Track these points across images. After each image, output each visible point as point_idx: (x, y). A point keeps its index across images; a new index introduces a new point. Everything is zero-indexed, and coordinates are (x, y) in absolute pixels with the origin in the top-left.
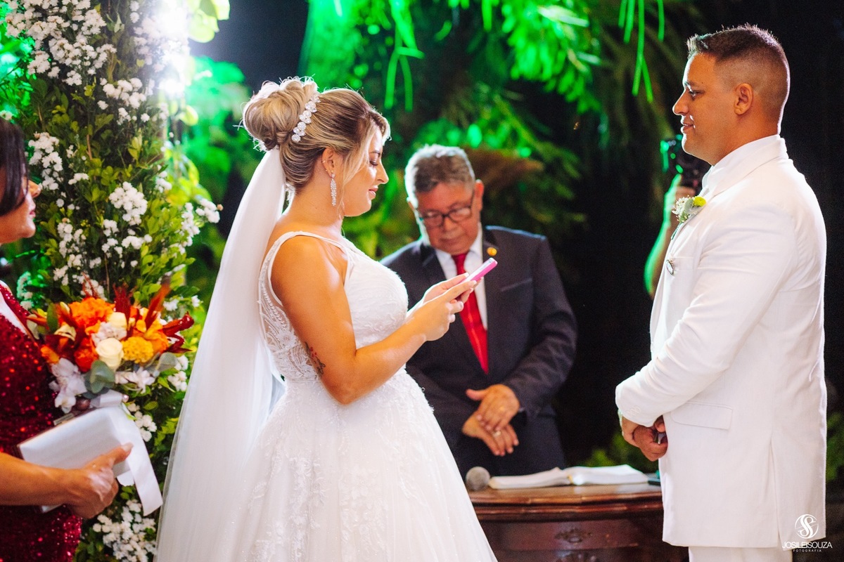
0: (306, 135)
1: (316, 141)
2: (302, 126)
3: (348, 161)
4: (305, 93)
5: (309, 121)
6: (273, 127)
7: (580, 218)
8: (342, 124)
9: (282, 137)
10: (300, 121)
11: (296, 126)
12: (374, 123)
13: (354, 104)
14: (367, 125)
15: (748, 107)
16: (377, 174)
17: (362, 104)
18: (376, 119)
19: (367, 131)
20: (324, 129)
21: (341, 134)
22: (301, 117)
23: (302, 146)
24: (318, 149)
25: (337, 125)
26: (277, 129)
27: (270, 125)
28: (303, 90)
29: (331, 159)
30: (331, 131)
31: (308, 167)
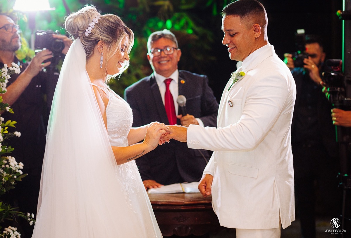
1: (96, 36)
2: (90, 28)
3: (110, 47)
5: (94, 27)
6: (76, 28)
7: (213, 58)
8: (109, 30)
9: (80, 33)
10: (90, 26)
11: (87, 28)
12: (125, 31)
13: (116, 21)
14: (121, 32)
15: (260, 34)
16: (124, 55)
17: (120, 22)
18: (126, 29)
19: (121, 35)
20: (100, 31)
21: (108, 34)
22: (90, 25)
23: (89, 38)
24: (96, 40)
25: (106, 30)
26: (79, 29)
27: (75, 27)
29: (102, 46)
30: (103, 32)
31: (91, 49)
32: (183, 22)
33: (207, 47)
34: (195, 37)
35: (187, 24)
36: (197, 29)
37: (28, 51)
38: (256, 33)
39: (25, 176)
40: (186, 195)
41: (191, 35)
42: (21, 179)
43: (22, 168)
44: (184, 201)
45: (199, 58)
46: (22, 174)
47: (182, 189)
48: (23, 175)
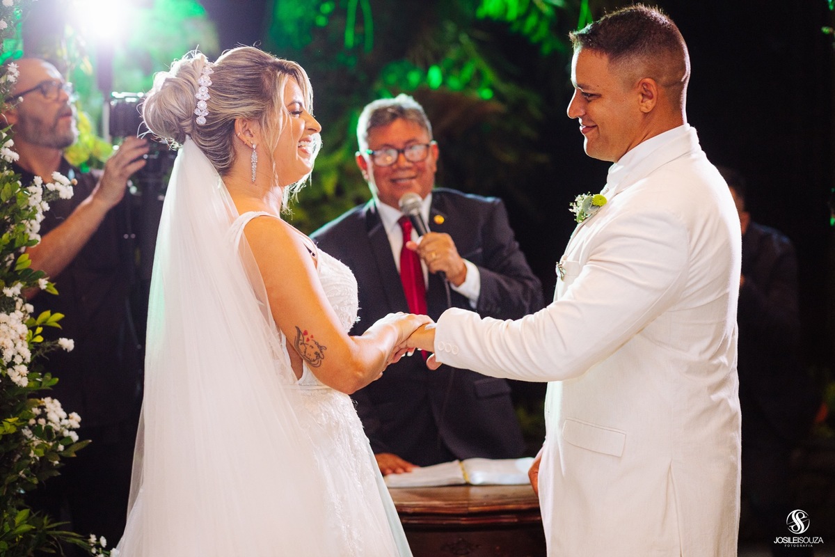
0: (210, 113)
1: (223, 116)
2: (202, 105)
3: (266, 123)
4: (194, 69)
5: (208, 97)
6: (173, 118)
7: (542, 158)
9: (187, 126)
10: (198, 100)
11: (196, 107)
14: (272, 78)
15: (654, 105)
16: (305, 123)
17: (261, 57)
18: (281, 67)
20: (227, 99)
21: (247, 97)
22: (198, 96)
23: (209, 127)
26: (179, 119)
28: (192, 67)
29: (245, 128)
31: (226, 148)
32: (468, 72)
33: (526, 130)
34: (499, 107)
35: (478, 75)
36: (504, 88)
37: (95, 145)
38: (645, 99)
39: (84, 446)
40: (473, 490)
41: (488, 101)
42: (76, 453)
43: (78, 426)
44: (466, 506)
45: (509, 157)
46: (77, 442)
47: (464, 475)
48: (79, 444)
